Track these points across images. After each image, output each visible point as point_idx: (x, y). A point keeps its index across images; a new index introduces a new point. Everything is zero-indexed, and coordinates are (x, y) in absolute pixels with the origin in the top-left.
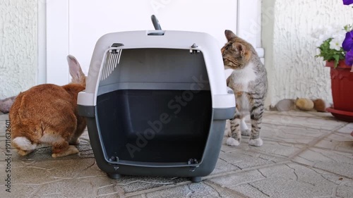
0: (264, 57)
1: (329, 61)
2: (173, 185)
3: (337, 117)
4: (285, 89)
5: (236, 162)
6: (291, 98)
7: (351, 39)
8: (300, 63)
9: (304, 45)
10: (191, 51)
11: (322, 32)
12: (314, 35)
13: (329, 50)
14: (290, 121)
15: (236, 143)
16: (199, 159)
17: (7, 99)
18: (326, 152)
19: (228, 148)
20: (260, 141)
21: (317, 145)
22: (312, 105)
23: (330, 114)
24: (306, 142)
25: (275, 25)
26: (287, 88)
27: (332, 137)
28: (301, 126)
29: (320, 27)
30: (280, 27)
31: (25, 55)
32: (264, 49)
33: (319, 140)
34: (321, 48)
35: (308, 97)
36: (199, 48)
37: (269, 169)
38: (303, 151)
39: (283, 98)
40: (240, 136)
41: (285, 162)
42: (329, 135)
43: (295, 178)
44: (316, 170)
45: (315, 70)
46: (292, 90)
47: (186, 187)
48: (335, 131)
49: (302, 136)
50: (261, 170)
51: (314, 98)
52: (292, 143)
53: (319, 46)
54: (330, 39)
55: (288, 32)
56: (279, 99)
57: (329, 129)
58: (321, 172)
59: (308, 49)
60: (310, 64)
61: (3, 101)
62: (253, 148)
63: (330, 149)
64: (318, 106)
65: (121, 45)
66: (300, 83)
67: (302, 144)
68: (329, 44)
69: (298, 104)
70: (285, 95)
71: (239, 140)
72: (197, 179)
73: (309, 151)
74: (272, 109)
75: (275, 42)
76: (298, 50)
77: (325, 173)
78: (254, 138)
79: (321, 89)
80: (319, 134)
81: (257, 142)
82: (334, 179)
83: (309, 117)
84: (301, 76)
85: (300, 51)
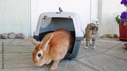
0: (99, 21)
1: (118, 22)
2: (64, 61)
3: (121, 40)
4: (105, 31)
5: (86, 54)
6: (107, 34)
7: (123, 15)
8: (110, 23)
9: (111, 18)
10: (69, 18)
11: (116, 13)
12: (114, 15)
13: (118, 19)
14: (107, 41)
15: (87, 48)
16: (71, 53)
17: (19, 34)
18: (115, 51)
19: (85, 49)
20: (95, 47)
21: (113, 48)
22: (114, 36)
23: (119, 39)
24: (109, 47)
25: (102, 11)
26: (106, 31)
27: (118, 46)
28: (109, 43)
29: (116, 12)
30: (104, 12)
31: (24, 21)
32: (99, 19)
33: (114, 47)
34: (116, 18)
35: (112, 34)
36: (71, 17)
37: (96, 56)
38: (108, 50)
39: (104, 34)
40: (89, 46)
41: (102, 54)
42: (117, 45)
43: (103, 59)
44: (111, 56)
45: (115, 25)
46: (107, 32)
47: (68, 62)
48: (120, 44)
49: (109, 45)
50: (93, 56)
51: (114, 34)
52: (105, 48)
53: (115, 18)
54: (119, 16)
55: (106, 14)
56: (103, 34)
57: (117, 43)
58: (112, 57)
59: (112, 19)
60: (113, 23)
61: (18, 34)
62: (92, 49)
63: (117, 50)
64: (115, 36)
65: (47, 16)
66: (110, 30)
67: (108, 48)
68: (118, 17)
69: (109, 36)
70: (105, 33)
71: (88, 47)
72: (72, 59)
73: (110, 50)
74: (101, 37)
75: (102, 17)
76: (109, 19)
77: (114, 57)
78: (93, 46)
79: (116, 31)
80: (114, 45)
81: (94, 47)
82: (116, 59)
83: (112, 40)
84: (110, 27)
85: (110, 20)
